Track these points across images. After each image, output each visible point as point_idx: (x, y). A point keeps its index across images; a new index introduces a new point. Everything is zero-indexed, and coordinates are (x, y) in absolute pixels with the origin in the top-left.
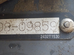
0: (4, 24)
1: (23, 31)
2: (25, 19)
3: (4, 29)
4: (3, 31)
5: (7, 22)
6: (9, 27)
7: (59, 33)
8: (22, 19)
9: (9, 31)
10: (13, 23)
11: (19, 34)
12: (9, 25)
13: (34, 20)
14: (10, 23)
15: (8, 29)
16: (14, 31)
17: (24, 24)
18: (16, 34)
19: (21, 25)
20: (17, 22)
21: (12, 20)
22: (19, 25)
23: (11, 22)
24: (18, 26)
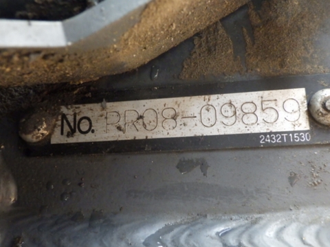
0: (160, 111)
1: (212, 126)
2: (213, 97)
3: (160, 124)
4: (160, 128)
5: (166, 107)
6: (174, 118)
7: (308, 128)
8: (207, 97)
9: (174, 128)
10: (182, 108)
11: (202, 136)
12: (172, 113)
13: (239, 98)
14: (176, 107)
15: (172, 123)
16: (187, 128)
17: (212, 110)
18: (192, 135)
19: (204, 111)
20: (193, 105)
21: (180, 99)
22: (199, 111)
23: (179, 106)
24: (198, 116)
